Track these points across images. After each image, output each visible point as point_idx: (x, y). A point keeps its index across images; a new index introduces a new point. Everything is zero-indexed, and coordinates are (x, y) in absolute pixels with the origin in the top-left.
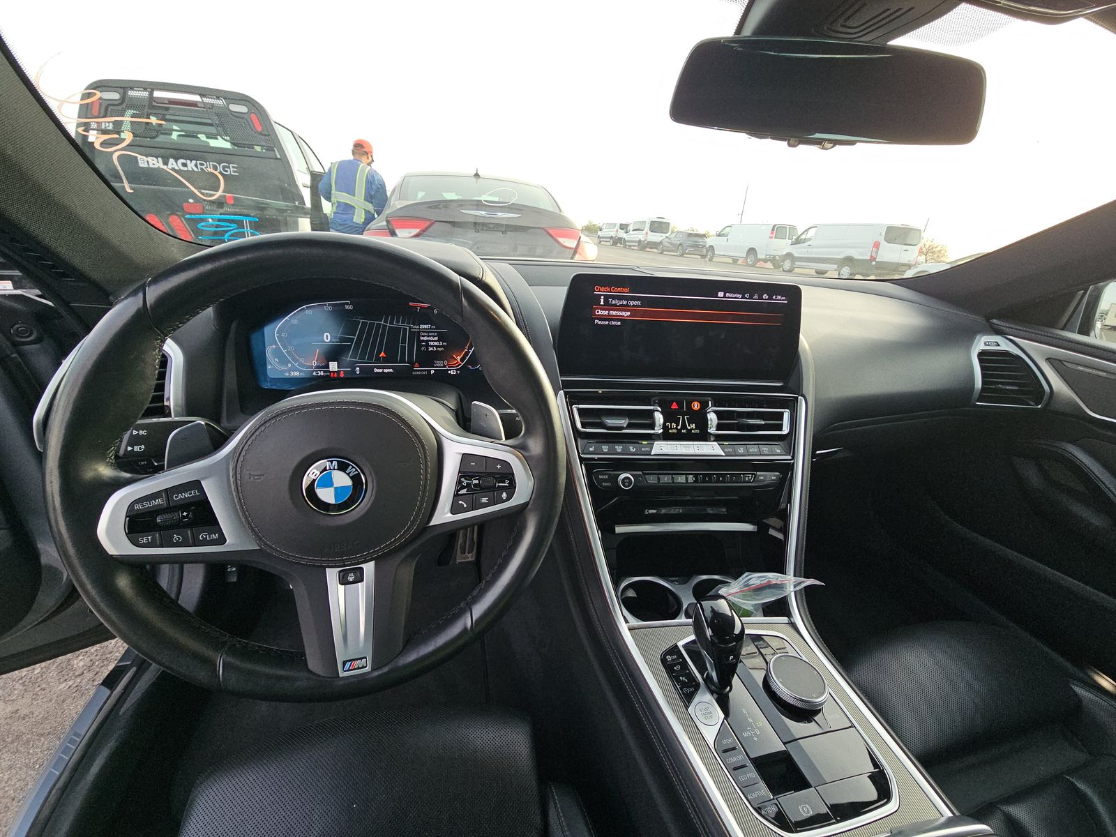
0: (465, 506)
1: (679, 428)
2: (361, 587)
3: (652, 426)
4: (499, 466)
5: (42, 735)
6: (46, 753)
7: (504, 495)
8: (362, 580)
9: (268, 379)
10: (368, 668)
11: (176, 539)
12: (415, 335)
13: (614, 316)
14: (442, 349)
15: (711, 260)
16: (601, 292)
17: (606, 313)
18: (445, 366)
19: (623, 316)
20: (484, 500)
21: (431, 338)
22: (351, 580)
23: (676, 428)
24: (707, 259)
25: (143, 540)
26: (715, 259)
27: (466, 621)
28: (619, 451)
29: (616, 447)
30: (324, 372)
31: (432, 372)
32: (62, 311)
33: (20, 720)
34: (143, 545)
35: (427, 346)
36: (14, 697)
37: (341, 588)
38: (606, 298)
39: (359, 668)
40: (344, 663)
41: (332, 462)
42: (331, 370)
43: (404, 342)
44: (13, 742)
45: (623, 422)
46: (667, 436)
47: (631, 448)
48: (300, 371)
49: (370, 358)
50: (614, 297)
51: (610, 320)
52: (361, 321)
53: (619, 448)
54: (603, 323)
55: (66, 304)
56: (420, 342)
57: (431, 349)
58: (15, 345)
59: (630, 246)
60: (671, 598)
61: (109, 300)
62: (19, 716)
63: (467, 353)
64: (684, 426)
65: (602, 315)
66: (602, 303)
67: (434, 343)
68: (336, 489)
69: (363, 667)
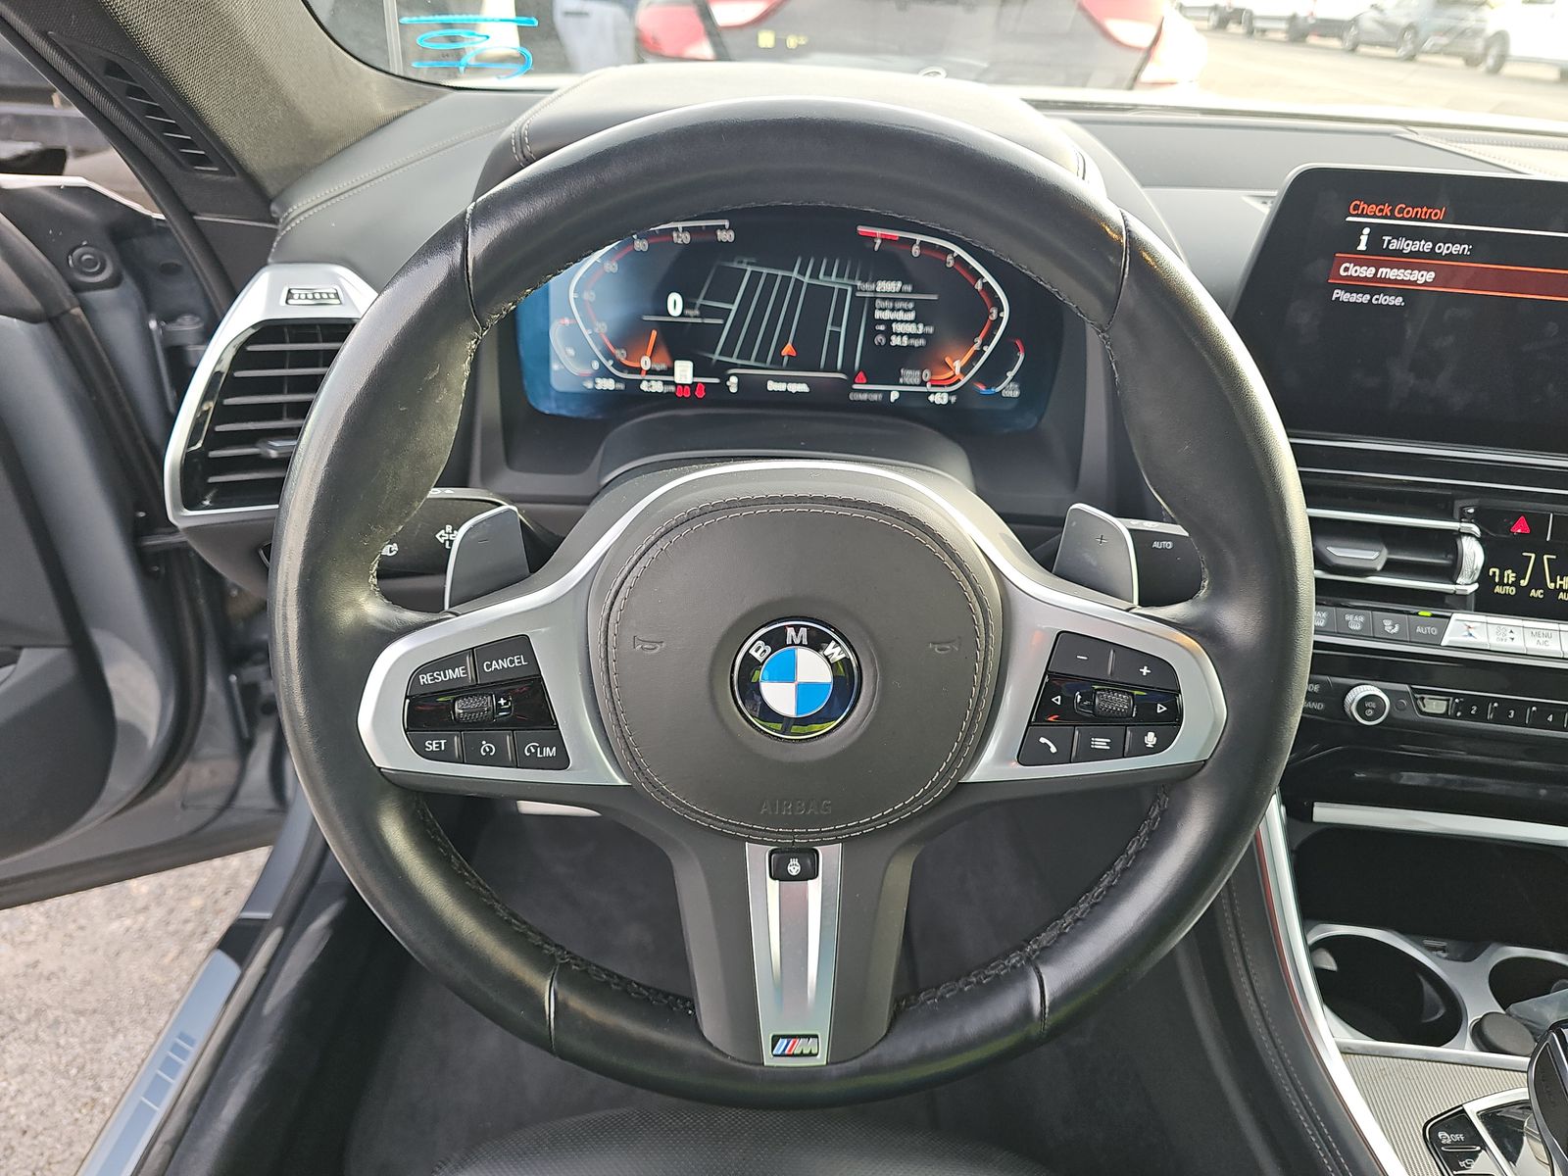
0: (1053, 749)
1: (1524, 583)
2: (814, 887)
3: (1451, 573)
4: (1145, 671)
5: (81, 1013)
6: (89, 1046)
7: (1151, 739)
8: (814, 876)
9: (553, 393)
10: (821, 1060)
11: (485, 750)
12: (865, 306)
13: (1389, 281)
14: (922, 342)
15: (1495, 70)
16: (1367, 218)
17: (1370, 272)
18: (923, 384)
19: (1414, 283)
20: (1100, 743)
21: (900, 315)
22: (794, 873)
23: (1516, 584)
24: (1482, 68)
25: (432, 746)
26: (1508, 69)
27: (1028, 992)
28: (1356, 627)
29: (1347, 617)
30: (665, 383)
31: (894, 396)
32: (181, 233)
33: (43, 981)
34: (430, 756)
35: (889, 333)
36: (30, 937)
37: (773, 886)
38: (1377, 232)
39: (802, 1055)
40: (775, 1039)
41: (797, 628)
42: (677, 381)
43: (837, 322)
44: (29, 1021)
45: (1372, 556)
46: (1487, 601)
47: (1387, 623)
48: (617, 379)
49: (761, 357)
50: (1398, 232)
51: (1373, 291)
52: (749, 269)
53: (1355, 621)
54: (1355, 298)
55: (187, 215)
56: (873, 322)
57: (895, 341)
58: (77, 288)
59: (1264, 31)
60: (1427, 988)
61: (269, 211)
62: (41, 974)
63: (979, 354)
64: (1538, 581)
65: (1358, 278)
66: (1362, 247)
67: (906, 328)
68: (798, 686)
69: (810, 1055)
